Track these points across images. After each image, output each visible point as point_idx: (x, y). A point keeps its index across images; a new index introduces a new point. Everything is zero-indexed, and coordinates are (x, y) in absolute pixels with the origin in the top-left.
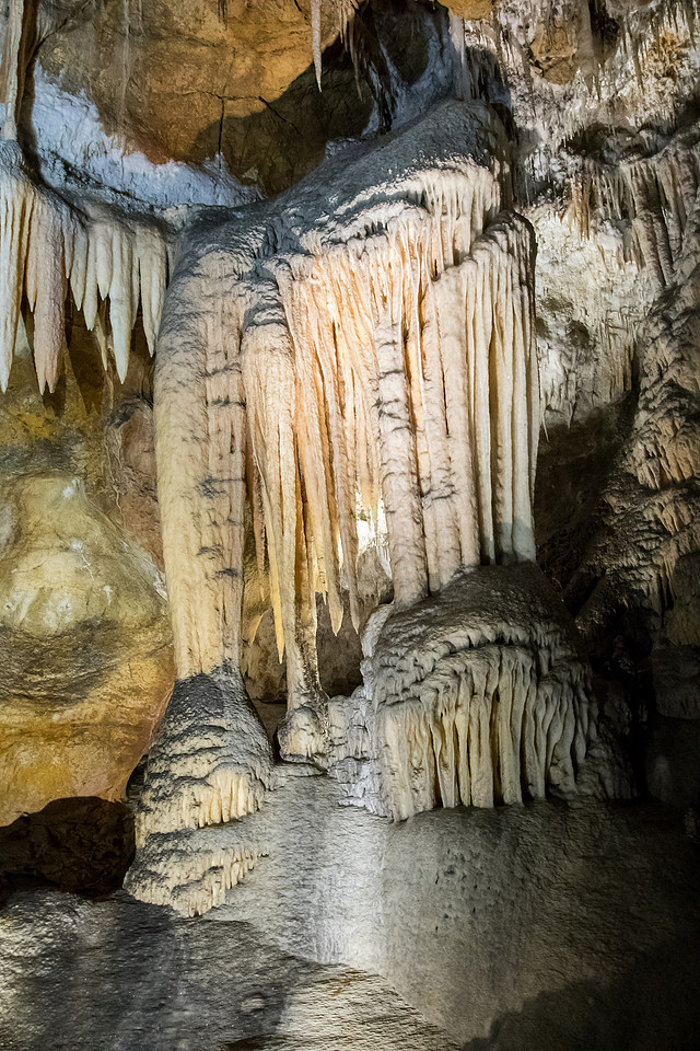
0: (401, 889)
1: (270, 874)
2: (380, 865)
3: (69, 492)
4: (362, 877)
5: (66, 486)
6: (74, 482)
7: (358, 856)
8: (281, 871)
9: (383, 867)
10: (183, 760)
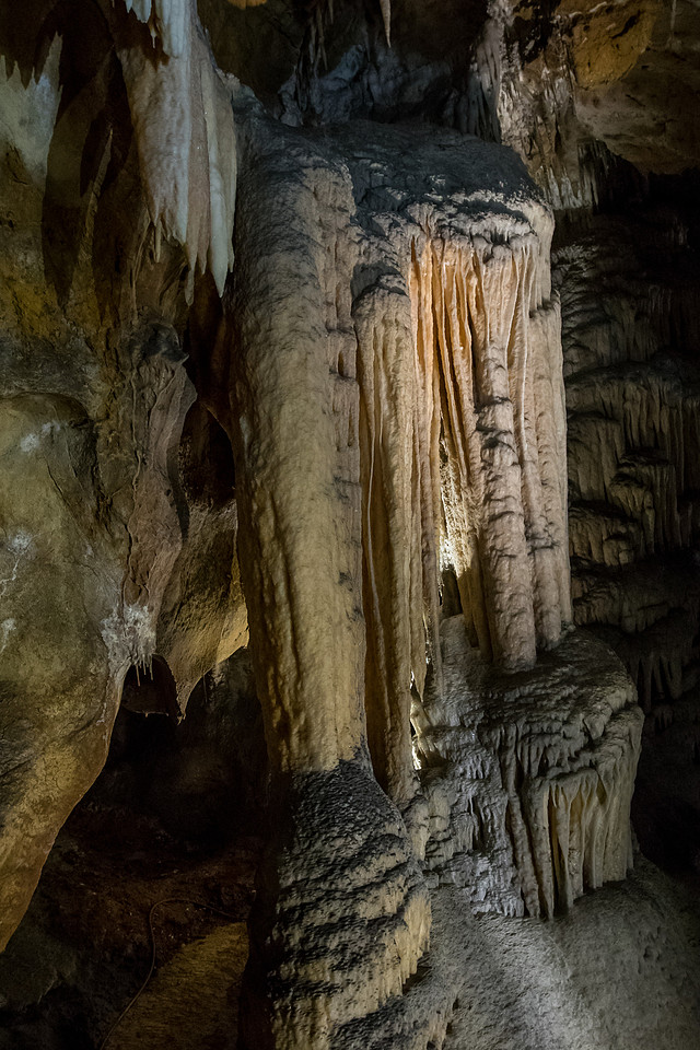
0: (609, 991)
1: (476, 1028)
2: (566, 973)
3: (30, 442)
4: (553, 994)
5: (29, 431)
6: (46, 428)
7: (537, 971)
8: (484, 1019)
9: (570, 974)
10: (374, 893)
